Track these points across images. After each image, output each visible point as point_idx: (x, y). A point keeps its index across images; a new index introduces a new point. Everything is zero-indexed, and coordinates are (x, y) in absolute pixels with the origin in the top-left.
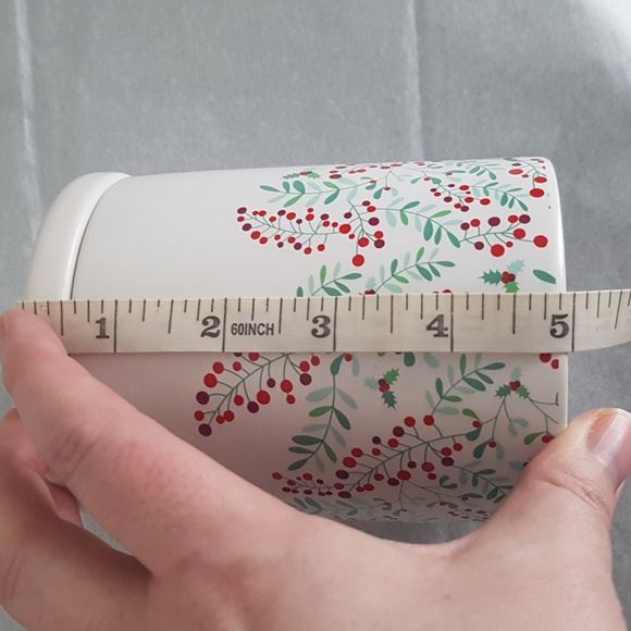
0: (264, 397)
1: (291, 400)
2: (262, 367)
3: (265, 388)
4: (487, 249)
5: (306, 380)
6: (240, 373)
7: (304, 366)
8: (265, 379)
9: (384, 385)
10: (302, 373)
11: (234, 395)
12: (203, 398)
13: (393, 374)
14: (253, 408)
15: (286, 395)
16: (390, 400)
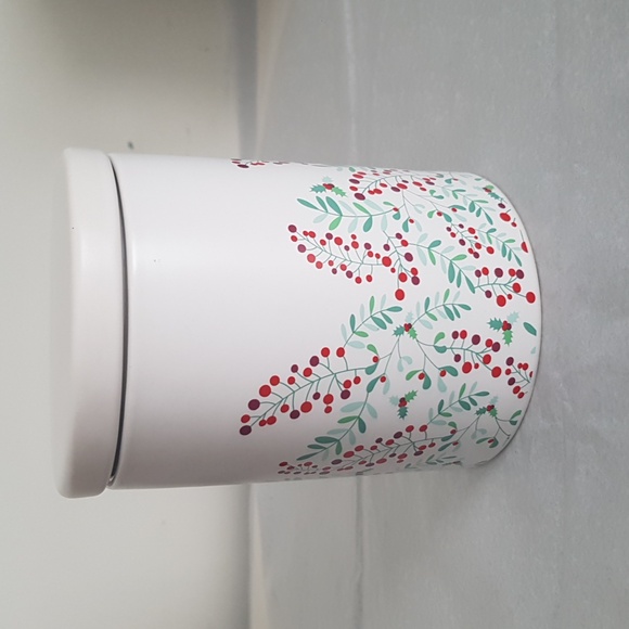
0: (307, 407)
1: (328, 410)
2: (313, 382)
3: (311, 400)
4: (494, 298)
5: (345, 395)
6: (292, 386)
7: (347, 384)
8: (313, 392)
9: (403, 402)
10: (344, 389)
11: (282, 404)
12: (254, 405)
13: (413, 395)
14: (295, 415)
15: (325, 406)
16: (403, 414)
